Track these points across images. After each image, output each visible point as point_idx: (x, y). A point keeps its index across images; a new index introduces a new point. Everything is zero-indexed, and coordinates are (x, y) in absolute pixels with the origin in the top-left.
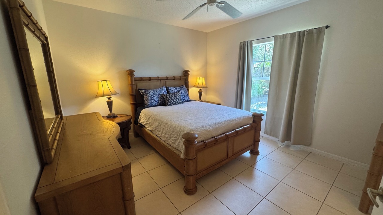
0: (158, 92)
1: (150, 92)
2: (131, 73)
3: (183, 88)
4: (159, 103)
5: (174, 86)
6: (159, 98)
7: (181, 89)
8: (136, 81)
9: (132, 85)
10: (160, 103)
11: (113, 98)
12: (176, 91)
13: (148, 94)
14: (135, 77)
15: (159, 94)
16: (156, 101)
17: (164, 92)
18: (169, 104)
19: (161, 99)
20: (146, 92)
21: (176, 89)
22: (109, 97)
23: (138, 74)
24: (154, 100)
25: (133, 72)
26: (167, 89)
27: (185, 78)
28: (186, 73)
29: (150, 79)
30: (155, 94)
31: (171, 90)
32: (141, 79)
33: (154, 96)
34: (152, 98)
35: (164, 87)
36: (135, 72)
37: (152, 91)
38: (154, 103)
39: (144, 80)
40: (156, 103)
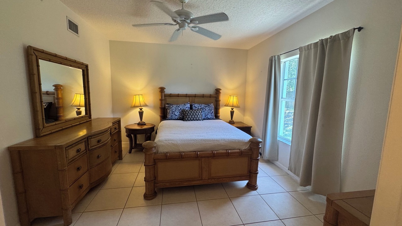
0: (181, 107)
1: (173, 106)
2: (162, 90)
3: (209, 105)
4: (179, 117)
5: (199, 103)
6: (180, 113)
7: (207, 107)
8: (166, 97)
9: (161, 100)
10: (181, 118)
11: (144, 109)
12: (200, 108)
13: (170, 108)
14: (165, 93)
15: (181, 109)
16: (176, 115)
17: (187, 108)
18: (186, 119)
19: (182, 114)
20: (169, 106)
21: (201, 106)
22: (140, 108)
23: (168, 91)
24: (175, 114)
25: (164, 89)
26: (191, 106)
27: (216, 96)
28: (218, 91)
29: (178, 96)
30: (177, 109)
31: (194, 106)
32: (170, 96)
33: (175, 111)
34: (173, 112)
35: (188, 103)
36: (165, 89)
37: (175, 106)
38: (174, 117)
39: (172, 96)
40: (176, 117)
